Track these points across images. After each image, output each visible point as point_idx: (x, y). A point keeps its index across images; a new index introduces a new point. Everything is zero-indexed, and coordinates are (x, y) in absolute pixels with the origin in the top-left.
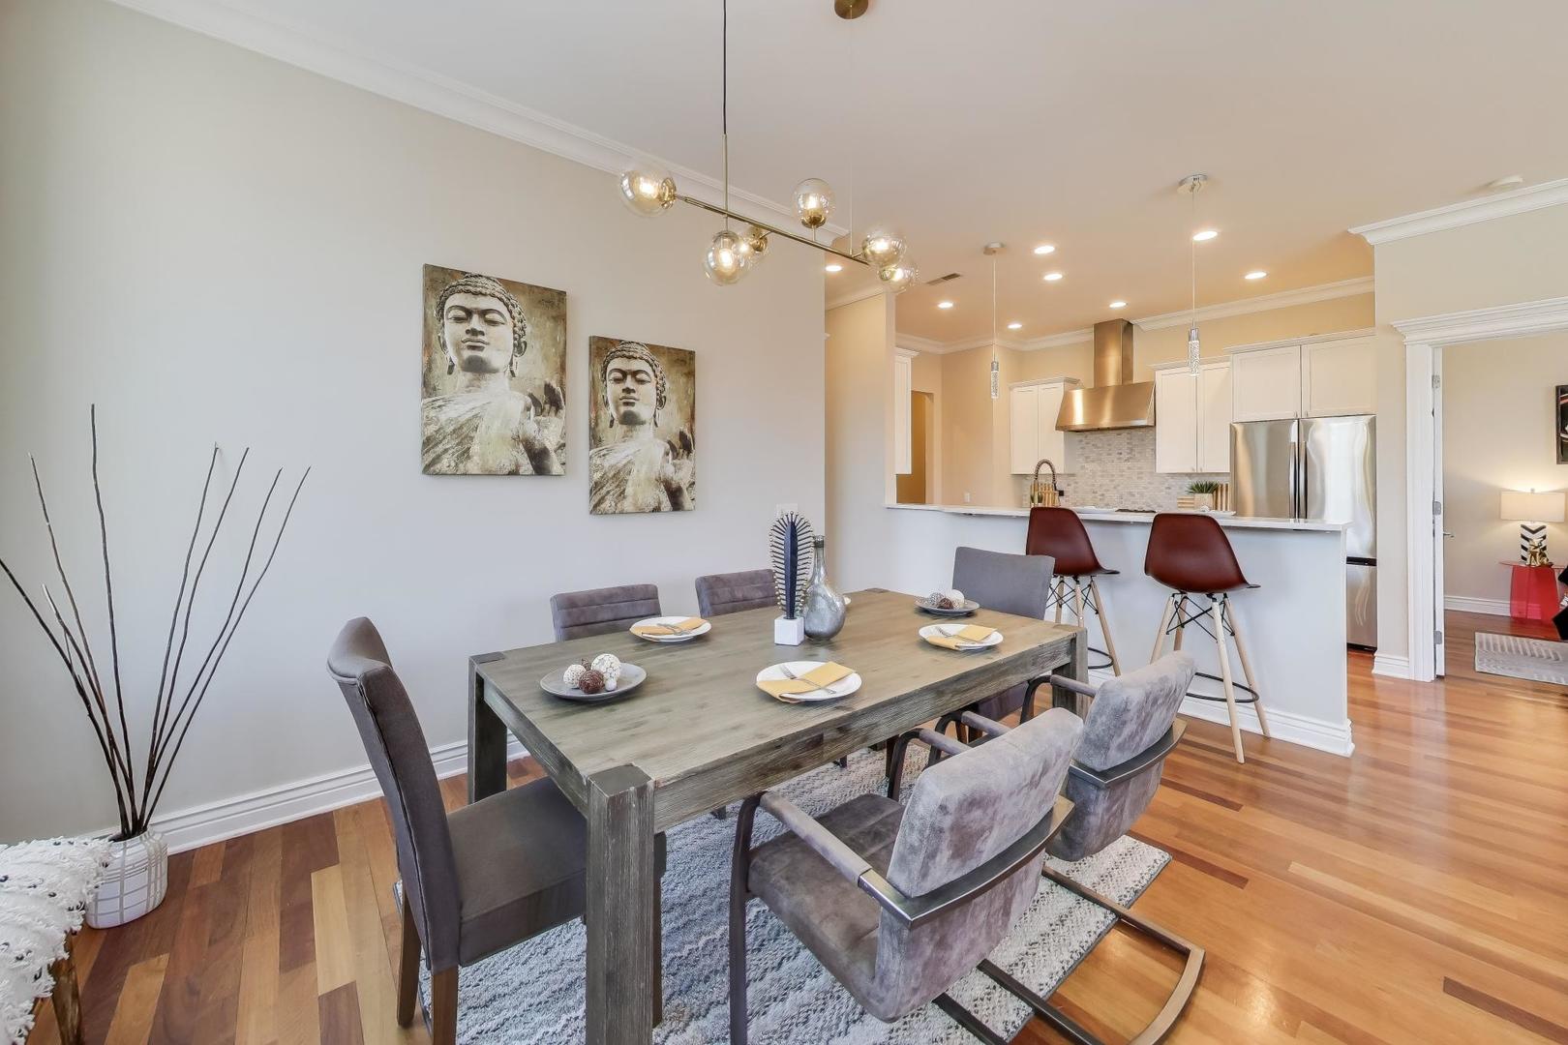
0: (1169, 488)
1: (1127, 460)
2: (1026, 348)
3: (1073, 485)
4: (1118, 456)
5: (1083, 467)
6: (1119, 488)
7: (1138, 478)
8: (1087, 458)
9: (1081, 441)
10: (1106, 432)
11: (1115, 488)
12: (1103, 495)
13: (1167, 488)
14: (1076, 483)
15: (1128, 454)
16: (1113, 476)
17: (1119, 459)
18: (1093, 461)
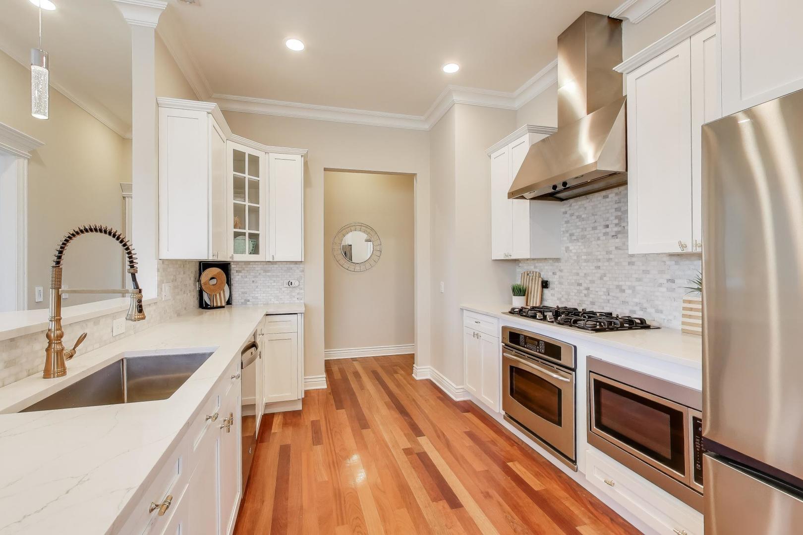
0: (673, 281)
1: (615, 236)
2: (517, 105)
3: (558, 273)
4: (604, 231)
5: (567, 249)
6: (605, 279)
7: (629, 263)
8: (572, 235)
9: (565, 213)
10: (590, 196)
11: (601, 278)
12: (588, 289)
13: (668, 280)
14: (561, 271)
15: (616, 225)
16: (599, 260)
17: (606, 234)
18: (577, 240)
